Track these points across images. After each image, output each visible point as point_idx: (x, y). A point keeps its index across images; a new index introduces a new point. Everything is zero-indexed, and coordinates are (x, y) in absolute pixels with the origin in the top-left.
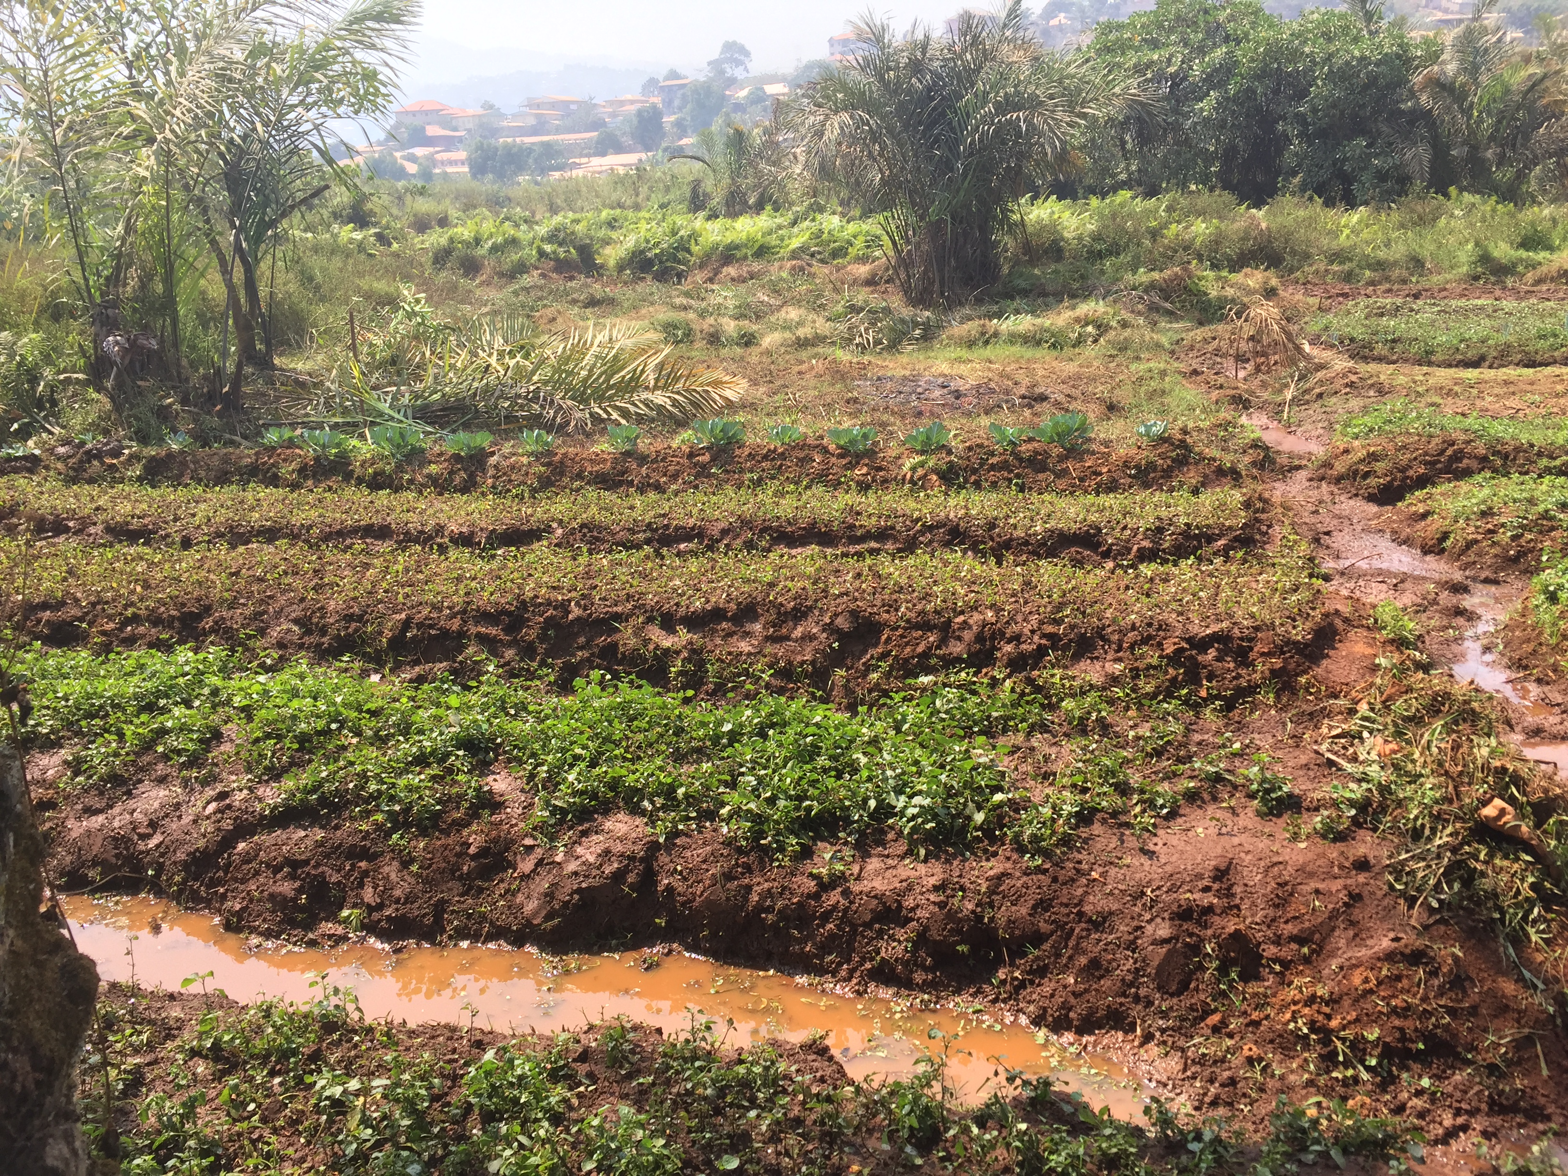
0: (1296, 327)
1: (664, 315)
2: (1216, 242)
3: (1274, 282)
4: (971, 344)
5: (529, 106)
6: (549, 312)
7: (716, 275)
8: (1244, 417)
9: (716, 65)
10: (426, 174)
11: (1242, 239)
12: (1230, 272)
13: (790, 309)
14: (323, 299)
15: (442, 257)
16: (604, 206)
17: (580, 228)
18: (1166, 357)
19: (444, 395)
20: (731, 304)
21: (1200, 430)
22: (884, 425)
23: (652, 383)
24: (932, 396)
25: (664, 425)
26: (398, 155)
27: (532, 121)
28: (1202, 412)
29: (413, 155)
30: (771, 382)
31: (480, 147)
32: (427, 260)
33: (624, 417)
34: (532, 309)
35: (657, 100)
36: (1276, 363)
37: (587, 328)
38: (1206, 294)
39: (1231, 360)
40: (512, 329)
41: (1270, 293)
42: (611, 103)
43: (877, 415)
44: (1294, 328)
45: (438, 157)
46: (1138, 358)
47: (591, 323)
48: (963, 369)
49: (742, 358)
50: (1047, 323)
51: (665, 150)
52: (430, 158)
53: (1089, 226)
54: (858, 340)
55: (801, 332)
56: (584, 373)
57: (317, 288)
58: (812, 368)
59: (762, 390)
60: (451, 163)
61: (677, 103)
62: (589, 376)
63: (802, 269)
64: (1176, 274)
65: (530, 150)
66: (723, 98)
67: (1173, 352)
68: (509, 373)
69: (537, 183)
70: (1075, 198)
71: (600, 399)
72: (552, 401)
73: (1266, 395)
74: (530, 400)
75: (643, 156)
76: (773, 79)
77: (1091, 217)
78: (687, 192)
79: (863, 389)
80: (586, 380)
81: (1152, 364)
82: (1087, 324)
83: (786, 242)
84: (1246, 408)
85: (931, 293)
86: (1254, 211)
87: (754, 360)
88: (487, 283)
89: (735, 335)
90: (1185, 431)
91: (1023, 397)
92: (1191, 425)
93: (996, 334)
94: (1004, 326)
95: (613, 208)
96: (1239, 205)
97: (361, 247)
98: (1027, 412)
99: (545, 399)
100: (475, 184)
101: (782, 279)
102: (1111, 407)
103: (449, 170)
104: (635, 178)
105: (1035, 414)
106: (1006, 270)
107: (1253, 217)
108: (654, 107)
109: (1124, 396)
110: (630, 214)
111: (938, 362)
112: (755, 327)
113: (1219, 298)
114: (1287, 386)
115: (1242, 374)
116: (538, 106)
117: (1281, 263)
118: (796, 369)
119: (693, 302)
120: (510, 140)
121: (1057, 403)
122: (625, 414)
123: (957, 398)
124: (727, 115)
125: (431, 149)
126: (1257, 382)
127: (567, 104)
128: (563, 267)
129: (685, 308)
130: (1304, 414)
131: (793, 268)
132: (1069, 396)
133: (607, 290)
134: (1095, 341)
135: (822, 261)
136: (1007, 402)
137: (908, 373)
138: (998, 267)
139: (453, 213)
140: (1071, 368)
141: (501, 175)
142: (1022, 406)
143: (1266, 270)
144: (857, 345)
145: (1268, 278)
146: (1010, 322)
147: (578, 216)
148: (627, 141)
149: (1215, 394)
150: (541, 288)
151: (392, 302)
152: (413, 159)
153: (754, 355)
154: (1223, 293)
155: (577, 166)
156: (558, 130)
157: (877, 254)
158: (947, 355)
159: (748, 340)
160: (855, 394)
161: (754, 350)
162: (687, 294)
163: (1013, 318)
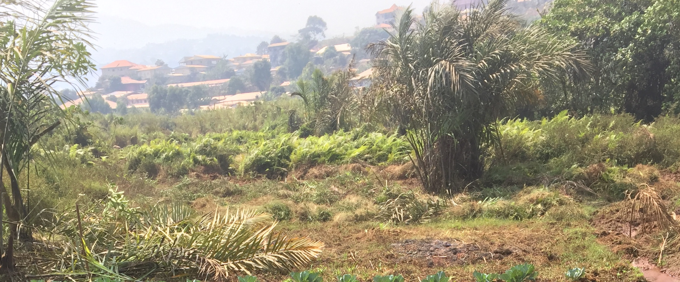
0: (669, 202)
1: (273, 202)
2: (622, 147)
3: (656, 173)
4: (464, 217)
5: (186, 62)
6: (201, 201)
7: (305, 174)
8: (634, 263)
9: (304, 33)
10: (123, 109)
11: (638, 145)
12: (629, 167)
13: (351, 196)
14: (61, 195)
15: (135, 164)
16: (235, 128)
17: (220, 144)
18: (586, 223)
19: (137, 257)
20: (315, 193)
21: (605, 272)
22: (409, 272)
23: (266, 247)
24: (439, 253)
25: (273, 274)
26: (104, 97)
27: (188, 73)
28: (607, 261)
29: (114, 96)
30: (339, 245)
31: (156, 90)
32: (125, 166)
33: (248, 269)
34: (191, 198)
35: (267, 57)
36: (655, 226)
37: (225, 211)
38: (613, 181)
39: (628, 224)
40: (178, 212)
41: (653, 180)
42: (237, 59)
43: (404, 266)
44: (667, 203)
45: (130, 97)
46: (569, 225)
47: (227, 208)
48: (459, 234)
49: (322, 229)
50: (513, 203)
51: (273, 90)
52: (125, 98)
53: (541, 137)
54: (394, 216)
55: (358, 212)
56: (224, 241)
57: (57, 188)
58: (365, 235)
59: (334, 250)
60: (138, 101)
61: (279, 58)
62: (227, 242)
63: (359, 169)
64: (595, 169)
65: (187, 92)
66: (308, 55)
67: (591, 220)
68: (177, 243)
69: (192, 114)
70: (531, 118)
71: (233, 257)
72: (204, 260)
73: (648, 247)
74: (191, 260)
75: (259, 94)
76: (342, 41)
77: (542, 132)
78: (287, 117)
79: (396, 249)
80: (224, 246)
81: (578, 229)
82: (537, 203)
83: (349, 151)
84: (635, 256)
85: (440, 184)
86: (645, 126)
87: (329, 230)
88: (163, 182)
89: (317, 214)
90: (596, 273)
91: (496, 252)
92: (600, 269)
93: (480, 211)
94: (486, 205)
95: (240, 130)
96: (636, 122)
97: (83, 160)
98: (498, 263)
99: (199, 259)
100: (153, 116)
101: (346, 176)
102: (551, 258)
103: (137, 106)
104: (254, 109)
105: (503, 264)
106: (487, 167)
107: (644, 130)
108: (265, 61)
109: (559, 250)
110: (251, 133)
111: (443, 230)
112: (329, 209)
113: (621, 184)
114: (661, 241)
115: (634, 234)
116: (192, 62)
117: (661, 160)
118: (355, 236)
119: (291, 193)
120: (174, 85)
121: (517, 256)
122: (249, 267)
123: (455, 253)
124: (311, 65)
125: (125, 93)
126: (643, 239)
127: (209, 61)
128: (209, 169)
129: (286, 196)
130: (671, 260)
131: (353, 168)
132: (524, 251)
133: (237, 185)
134: (543, 214)
135: (372, 164)
136: (486, 255)
137: (424, 237)
138: (482, 165)
139: (141, 135)
140: (526, 232)
141: (169, 109)
142: (495, 258)
143: (652, 164)
144: (393, 220)
145: (653, 171)
146: (489, 203)
147: (217, 135)
148: (248, 84)
149: (616, 248)
150: (196, 185)
151: (104, 196)
152: (114, 99)
153: (329, 227)
154: (624, 181)
155: (216, 102)
156: (205, 78)
157: (406, 158)
158: (449, 225)
159: (325, 217)
160: (392, 252)
161: (329, 224)
162: (287, 187)
163: (491, 199)
